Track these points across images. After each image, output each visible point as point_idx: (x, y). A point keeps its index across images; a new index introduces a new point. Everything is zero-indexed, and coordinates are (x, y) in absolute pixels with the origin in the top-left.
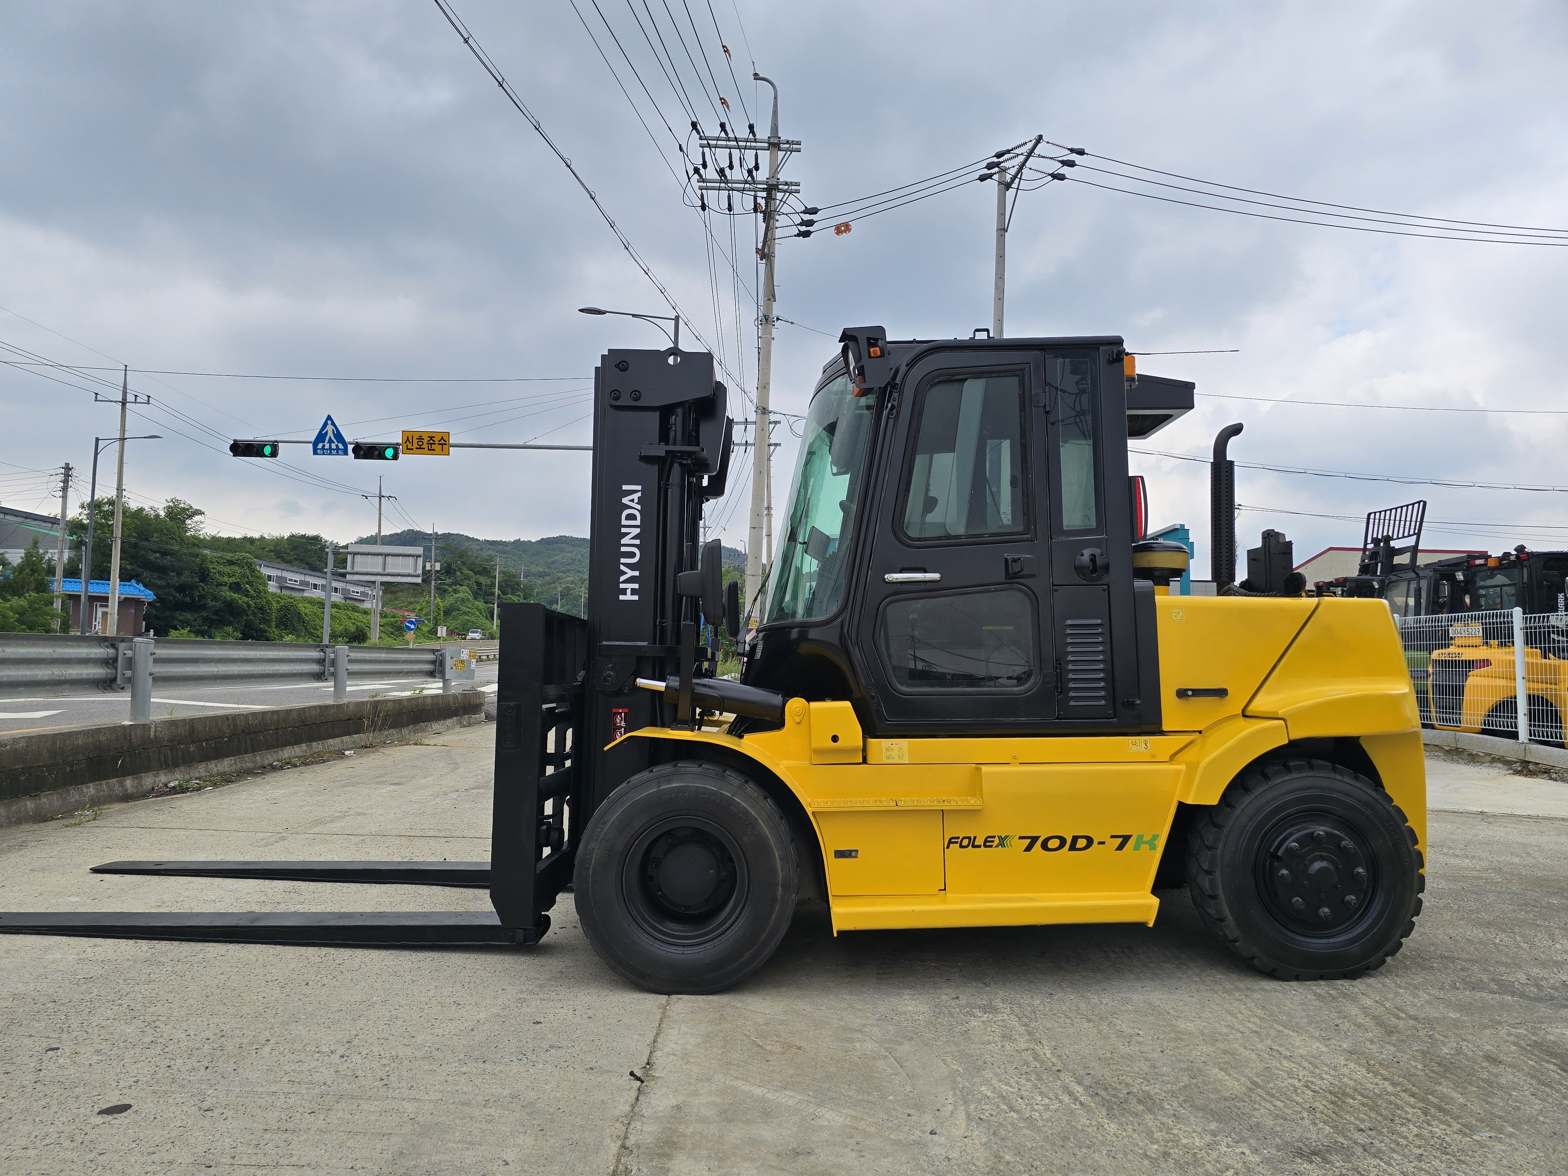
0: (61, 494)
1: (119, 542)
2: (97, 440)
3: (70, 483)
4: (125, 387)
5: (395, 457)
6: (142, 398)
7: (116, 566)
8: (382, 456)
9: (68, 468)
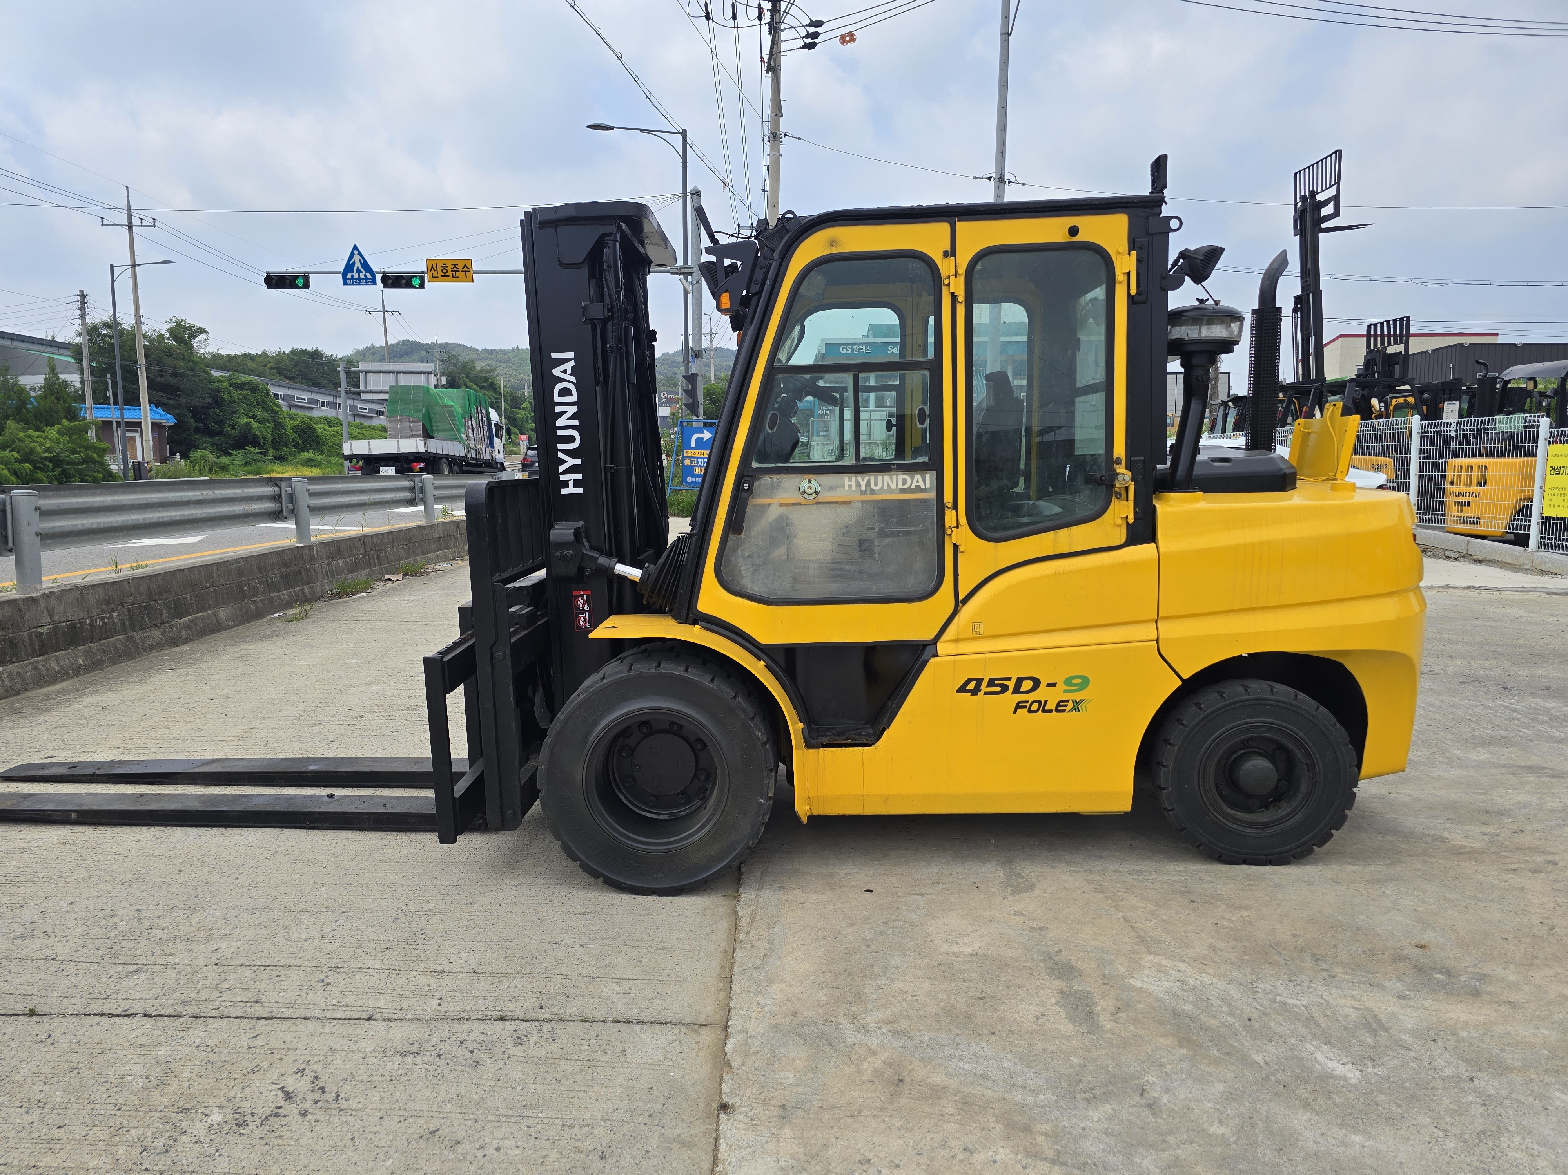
0: (79, 321)
1: (144, 368)
2: (112, 267)
3: (87, 310)
4: (129, 209)
5: (422, 286)
6: (148, 221)
7: (144, 393)
8: (409, 285)
9: (82, 296)
